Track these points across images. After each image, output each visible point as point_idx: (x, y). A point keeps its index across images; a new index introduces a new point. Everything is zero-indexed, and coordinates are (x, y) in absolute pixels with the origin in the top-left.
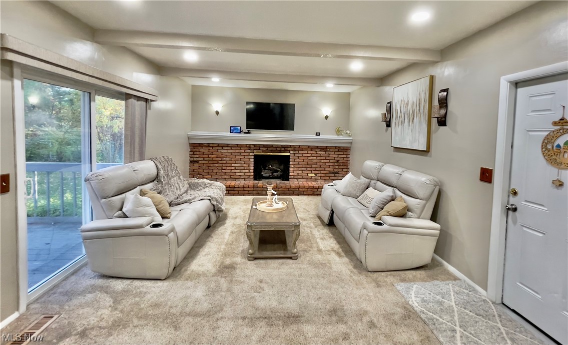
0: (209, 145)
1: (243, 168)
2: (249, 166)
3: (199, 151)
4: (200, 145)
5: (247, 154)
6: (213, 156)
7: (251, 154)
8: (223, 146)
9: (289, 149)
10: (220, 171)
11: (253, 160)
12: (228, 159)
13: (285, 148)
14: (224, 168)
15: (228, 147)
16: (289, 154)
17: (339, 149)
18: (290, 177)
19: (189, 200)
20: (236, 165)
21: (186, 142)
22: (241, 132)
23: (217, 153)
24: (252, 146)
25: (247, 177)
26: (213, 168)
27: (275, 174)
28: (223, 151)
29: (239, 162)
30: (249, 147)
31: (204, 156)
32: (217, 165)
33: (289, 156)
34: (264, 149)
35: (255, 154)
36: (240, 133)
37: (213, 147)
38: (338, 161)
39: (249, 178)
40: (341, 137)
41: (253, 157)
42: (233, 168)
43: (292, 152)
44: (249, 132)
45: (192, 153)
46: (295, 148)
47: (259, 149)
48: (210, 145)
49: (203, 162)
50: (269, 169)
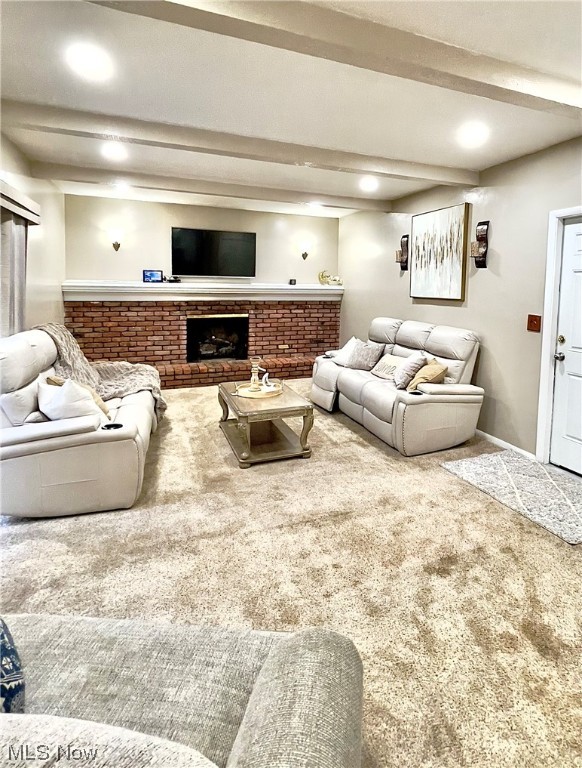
0: (102, 304)
1: (167, 343)
2: (178, 339)
3: (84, 316)
4: (86, 304)
5: (175, 318)
6: (110, 324)
7: (181, 318)
8: (129, 306)
9: (247, 307)
10: (126, 349)
11: (185, 328)
12: (140, 329)
13: (241, 306)
14: (133, 344)
15: (139, 306)
16: (246, 315)
17: (324, 305)
18: (249, 352)
19: (120, 392)
20: (155, 338)
21: (59, 298)
22: (163, 280)
23: (119, 319)
24: (183, 304)
25: (175, 357)
26: (112, 344)
27: (223, 350)
28: (129, 314)
29: (159, 333)
30: (178, 306)
31: (94, 325)
32: (119, 339)
33: (247, 319)
34: (205, 308)
35: (189, 317)
36: (161, 281)
37: (110, 307)
38: (323, 322)
39: (179, 358)
40: (326, 287)
41: (185, 323)
42: (149, 343)
43: (252, 312)
44: (176, 281)
45: (69, 320)
46: (257, 306)
47: (197, 309)
48: (105, 304)
49: (93, 335)
50: (212, 342)
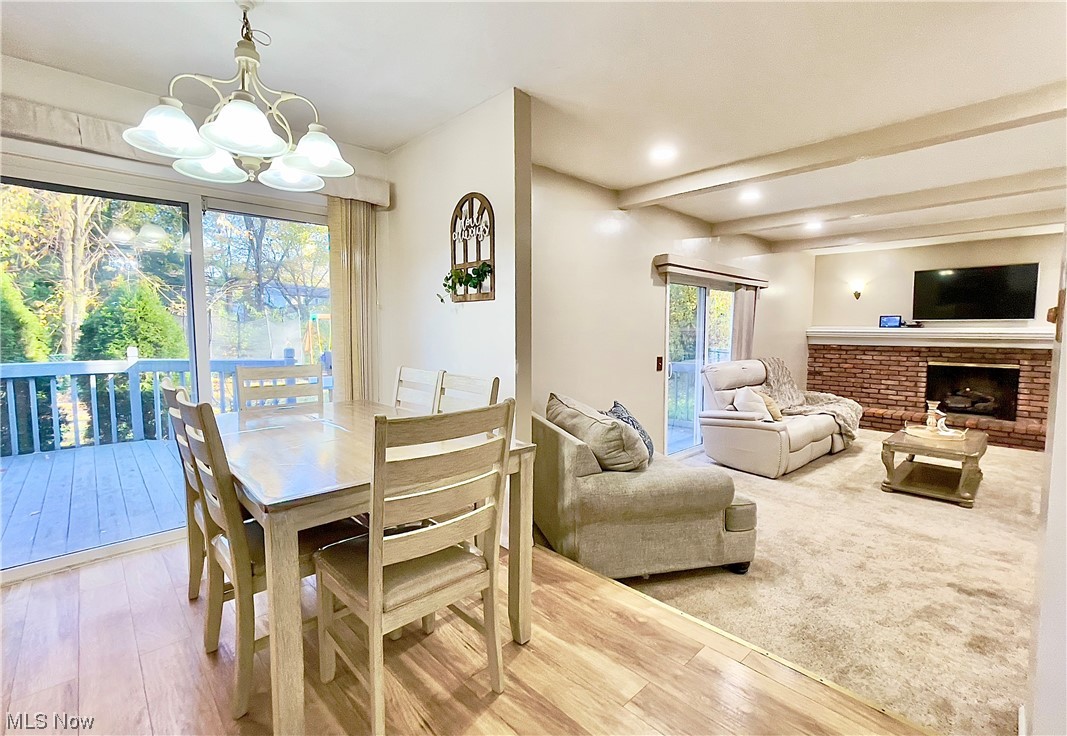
0: (840, 348)
1: (902, 388)
2: (916, 386)
3: (824, 358)
4: (825, 347)
5: (913, 364)
6: (846, 366)
7: (921, 364)
8: (865, 350)
9: (1018, 357)
10: (859, 390)
11: (925, 374)
12: (874, 372)
13: (1008, 354)
14: (866, 385)
15: (874, 350)
16: (1016, 367)
18: (1018, 413)
20: (889, 382)
21: (803, 342)
22: (901, 324)
23: (855, 361)
24: (923, 350)
25: (911, 404)
26: (846, 384)
27: (981, 406)
28: (864, 357)
29: (895, 378)
30: (918, 351)
31: (832, 365)
32: (853, 380)
33: (1018, 371)
34: (951, 355)
35: (930, 363)
36: (899, 326)
37: (847, 351)
39: (915, 406)
41: (925, 370)
42: (883, 387)
43: (1026, 363)
44: (918, 325)
45: (811, 360)
47: (941, 356)
48: (843, 348)
49: (830, 374)
50: (966, 395)
